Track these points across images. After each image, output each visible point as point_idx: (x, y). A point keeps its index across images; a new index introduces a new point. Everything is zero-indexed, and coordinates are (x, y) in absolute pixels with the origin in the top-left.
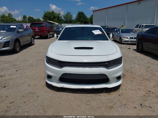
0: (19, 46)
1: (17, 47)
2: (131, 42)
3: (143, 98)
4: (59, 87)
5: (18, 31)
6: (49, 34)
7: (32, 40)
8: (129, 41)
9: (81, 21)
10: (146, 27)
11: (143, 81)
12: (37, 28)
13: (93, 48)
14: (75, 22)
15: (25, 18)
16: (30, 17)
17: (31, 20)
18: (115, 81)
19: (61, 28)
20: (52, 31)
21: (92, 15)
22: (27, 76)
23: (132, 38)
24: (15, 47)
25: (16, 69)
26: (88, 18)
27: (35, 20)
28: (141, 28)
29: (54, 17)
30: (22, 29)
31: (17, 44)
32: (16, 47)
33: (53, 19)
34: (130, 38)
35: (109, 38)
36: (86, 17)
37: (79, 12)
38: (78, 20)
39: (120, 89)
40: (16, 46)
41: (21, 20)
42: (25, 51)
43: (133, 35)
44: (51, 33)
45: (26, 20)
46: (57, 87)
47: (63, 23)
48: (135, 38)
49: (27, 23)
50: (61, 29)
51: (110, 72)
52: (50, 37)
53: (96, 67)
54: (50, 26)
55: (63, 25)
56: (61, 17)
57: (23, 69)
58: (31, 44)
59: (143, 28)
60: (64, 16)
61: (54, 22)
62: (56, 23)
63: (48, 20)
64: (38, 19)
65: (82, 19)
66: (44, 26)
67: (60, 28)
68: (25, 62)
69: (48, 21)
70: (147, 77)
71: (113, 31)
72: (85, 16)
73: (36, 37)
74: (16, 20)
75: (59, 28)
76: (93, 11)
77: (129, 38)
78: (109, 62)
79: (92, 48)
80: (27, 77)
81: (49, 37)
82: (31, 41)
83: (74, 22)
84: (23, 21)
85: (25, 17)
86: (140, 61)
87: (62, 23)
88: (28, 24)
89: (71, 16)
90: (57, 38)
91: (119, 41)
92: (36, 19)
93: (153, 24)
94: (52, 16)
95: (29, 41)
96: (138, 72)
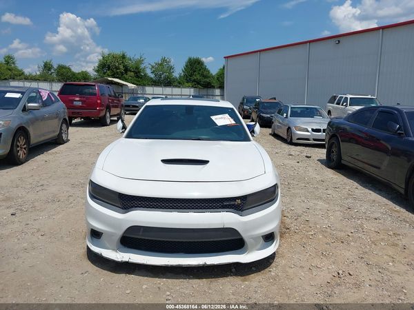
0: (25, 146)
1: (21, 148)
2: (315, 140)
3: (325, 290)
4: (120, 260)
5: (25, 106)
6: (108, 115)
7: (61, 129)
8: (311, 139)
9: (194, 81)
10: (354, 102)
11: (332, 244)
12: (78, 99)
13: (207, 162)
14: (180, 83)
15: (49, 70)
16: (61, 67)
17: (64, 74)
18: (259, 246)
19: (142, 98)
20: (116, 107)
21: (224, 67)
22: (39, 230)
23: (318, 131)
24: (15, 148)
25: (12, 211)
26: (214, 74)
27: (74, 74)
28: (342, 105)
29: (127, 70)
30: (36, 102)
31: (22, 142)
32: (18, 149)
33: (122, 74)
34: (313, 130)
35: (253, 136)
36: (209, 71)
37: (190, 59)
38: (186, 79)
39: (273, 264)
40: (18, 146)
41: (38, 73)
42: (40, 159)
43: (320, 123)
44: (115, 111)
45: (52, 73)
46: (113, 261)
47: (149, 85)
48: (324, 131)
49: (52, 81)
50: (142, 101)
51: (246, 223)
52: (111, 120)
53: (212, 210)
54: (112, 93)
55: (149, 90)
56: (144, 70)
57: (30, 210)
58: (58, 141)
59: (346, 106)
60: (153, 67)
61: (126, 80)
62: (130, 85)
63: (109, 76)
64: (82, 72)
65: (198, 77)
66: (95, 94)
67: (139, 98)
68: (38, 189)
69: (110, 79)
70: (343, 234)
71: (272, 111)
72: (205, 69)
73: (73, 121)
74: (23, 73)
75: (136, 99)
76: (225, 58)
77: (310, 130)
78: (244, 198)
79: (205, 162)
80: (40, 233)
81: (108, 121)
82: (60, 133)
83: (176, 83)
84: (41, 76)
85: (47, 67)
86: (329, 192)
87: (145, 85)
88: (56, 84)
89: (171, 68)
90: (123, 132)
91: (286, 137)
92: (77, 72)
93: (369, 97)
94: (121, 67)
95: (54, 132)
96: (322, 221)
